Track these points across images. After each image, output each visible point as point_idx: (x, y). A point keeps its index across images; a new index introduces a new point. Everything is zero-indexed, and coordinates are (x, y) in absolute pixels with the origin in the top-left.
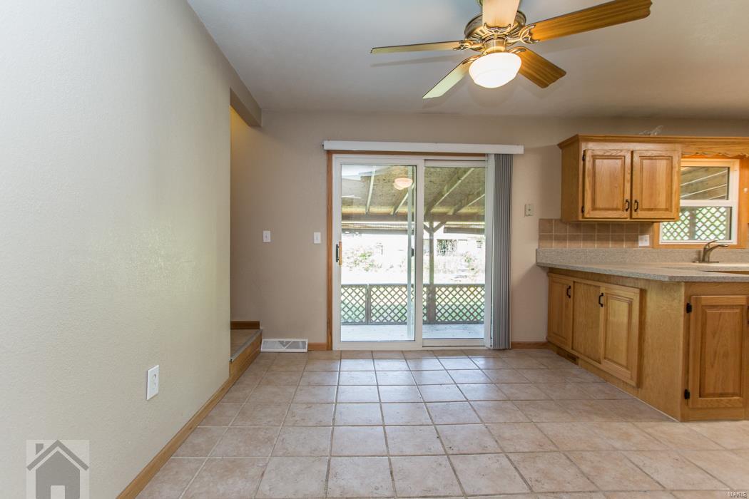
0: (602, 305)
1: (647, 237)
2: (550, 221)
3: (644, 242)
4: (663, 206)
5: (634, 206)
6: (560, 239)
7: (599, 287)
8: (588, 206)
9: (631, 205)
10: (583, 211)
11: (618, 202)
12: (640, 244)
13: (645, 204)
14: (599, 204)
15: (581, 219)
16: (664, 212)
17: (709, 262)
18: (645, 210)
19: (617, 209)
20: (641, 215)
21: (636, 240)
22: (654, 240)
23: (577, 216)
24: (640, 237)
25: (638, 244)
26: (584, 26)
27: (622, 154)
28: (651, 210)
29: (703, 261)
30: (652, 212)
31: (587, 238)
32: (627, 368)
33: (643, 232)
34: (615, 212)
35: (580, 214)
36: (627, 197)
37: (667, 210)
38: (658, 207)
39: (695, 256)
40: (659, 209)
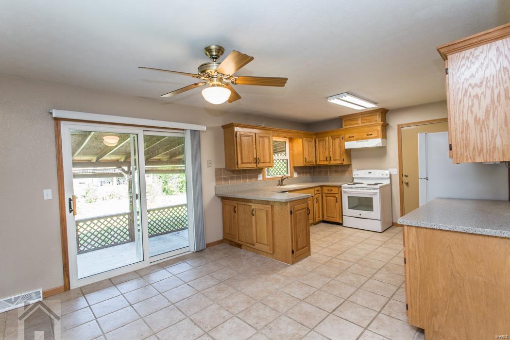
0: (253, 215)
1: (261, 175)
2: (220, 169)
3: (260, 178)
4: (268, 161)
5: (258, 161)
6: (226, 179)
7: (251, 206)
8: (239, 161)
9: (257, 161)
10: (237, 164)
11: (251, 160)
12: (259, 179)
13: (262, 160)
14: (245, 161)
15: (237, 169)
17: (283, 185)
18: (262, 163)
19: (251, 163)
20: (260, 165)
21: (257, 177)
22: (264, 176)
23: (235, 167)
24: (259, 175)
26: (260, 84)
27: (251, 134)
29: (281, 185)
31: (238, 178)
32: (267, 245)
33: (260, 173)
35: (236, 166)
36: (255, 157)
37: (269, 162)
39: (278, 183)
40: (267, 162)
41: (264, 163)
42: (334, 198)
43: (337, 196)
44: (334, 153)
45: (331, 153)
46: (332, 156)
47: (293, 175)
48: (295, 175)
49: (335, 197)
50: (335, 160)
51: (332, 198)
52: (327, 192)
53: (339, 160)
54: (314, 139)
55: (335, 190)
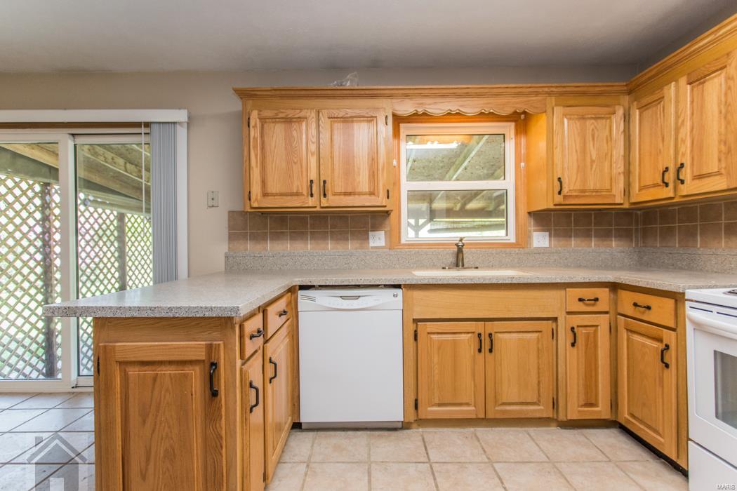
1: (382, 233)
3: (378, 240)
4: (365, 188)
6: (256, 238)
8: (256, 190)
10: (250, 198)
12: (372, 244)
13: (338, 185)
14: (273, 187)
16: (368, 196)
17: (462, 267)
18: (340, 194)
19: (298, 194)
21: (365, 239)
22: (394, 238)
24: (370, 233)
25: (369, 243)
27: (303, 114)
28: (350, 194)
30: (351, 198)
33: (375, 228)
34: (296, 198)
36: (313, 176)
37: (372, 194)
38: (358, 190)
40: (360, 194)
41: (346, 194)
42: (655, 344)
43: (669, 337)
44: (698, 147)
45: (686, 148)
46: (687, 161)
47: (530, 237)
48: (540, 240)
49: (660, 340)
50: (701, 177)
51: (648, 342)
52: (629, 310)
53: (719, 174)
54: (620, 112)
55: (662, 311)
